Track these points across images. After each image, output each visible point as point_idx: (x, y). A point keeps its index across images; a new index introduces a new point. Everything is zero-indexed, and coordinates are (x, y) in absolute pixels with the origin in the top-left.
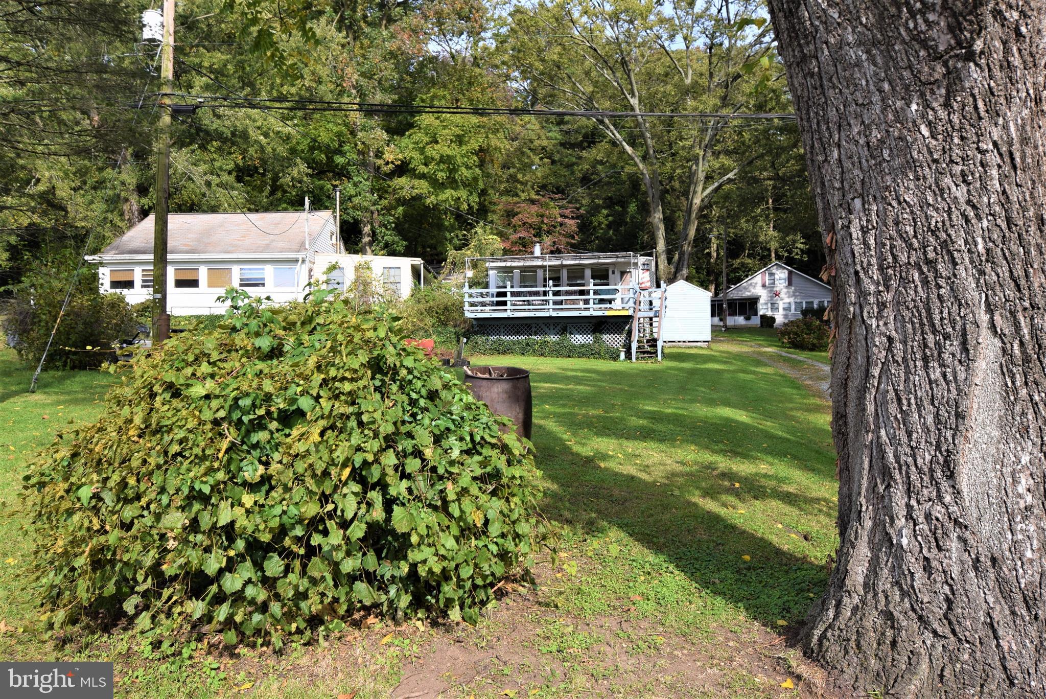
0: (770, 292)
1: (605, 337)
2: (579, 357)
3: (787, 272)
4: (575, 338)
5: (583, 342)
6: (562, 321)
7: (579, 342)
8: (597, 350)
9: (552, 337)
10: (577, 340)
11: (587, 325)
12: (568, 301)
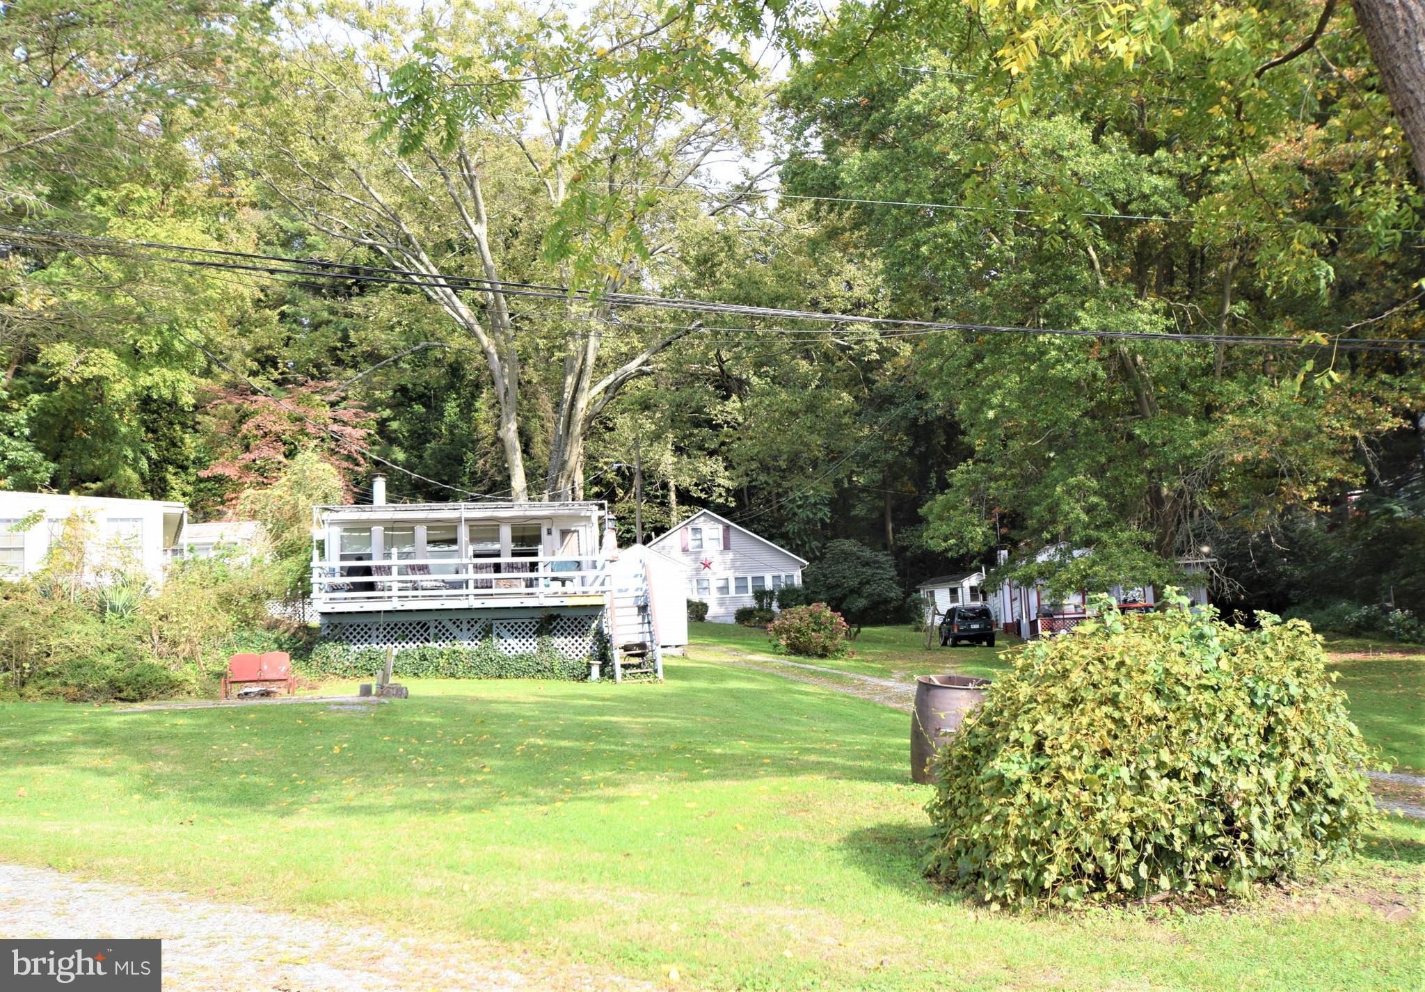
0: (696, 560)
1: (559, 642)
2: (517, 677)
3: (721, 527)
4: (506, 645)
5: (520, 652)
6: (483, 616)
7: (513, 652)
8: (548, 665)
9: (466, 643)
10: (509, 648)
11: (527, 622)
12: (502, 583)
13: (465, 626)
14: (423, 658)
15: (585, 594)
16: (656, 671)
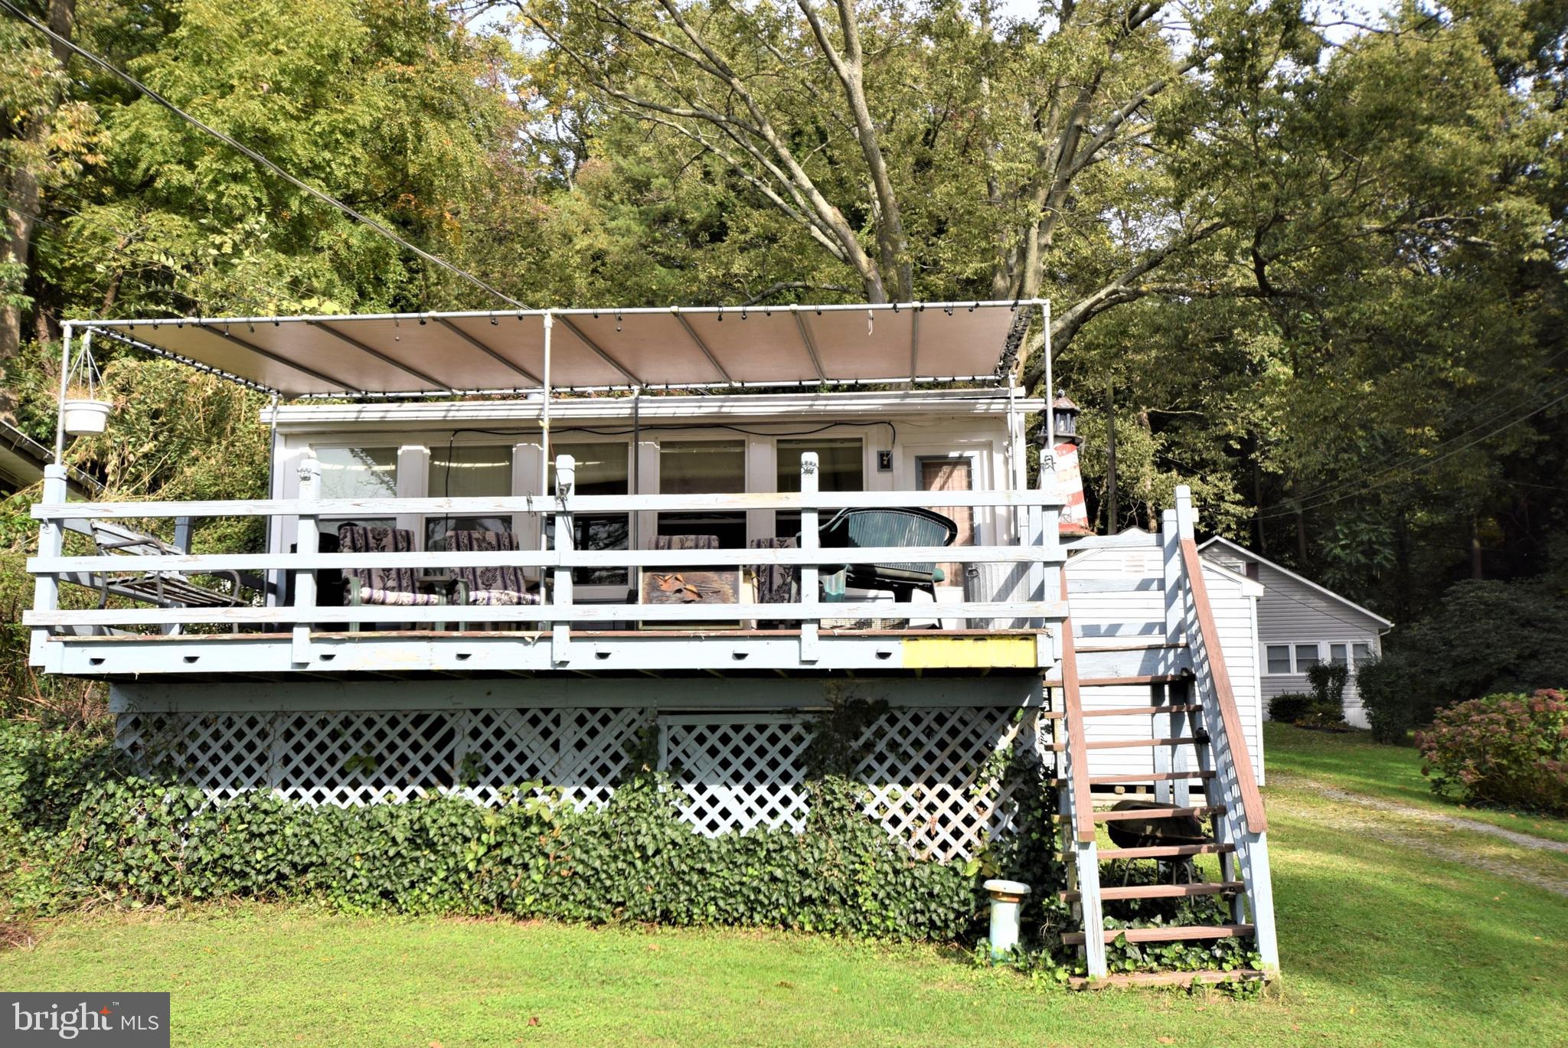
1: (881, 796)
2: (727, 920)
3: (1242, 564)
4: (701, 801)
5: (748, 824)
6: (631, 700)
7: (725, 826)
8: (837, 880)
9: (568, 793)
10: (713, 813)
11: (774, 723)
12: (669, 583)
13: (568, 734)
14: (420, 838)
15: (976, 631)
16: (1248, 941)
